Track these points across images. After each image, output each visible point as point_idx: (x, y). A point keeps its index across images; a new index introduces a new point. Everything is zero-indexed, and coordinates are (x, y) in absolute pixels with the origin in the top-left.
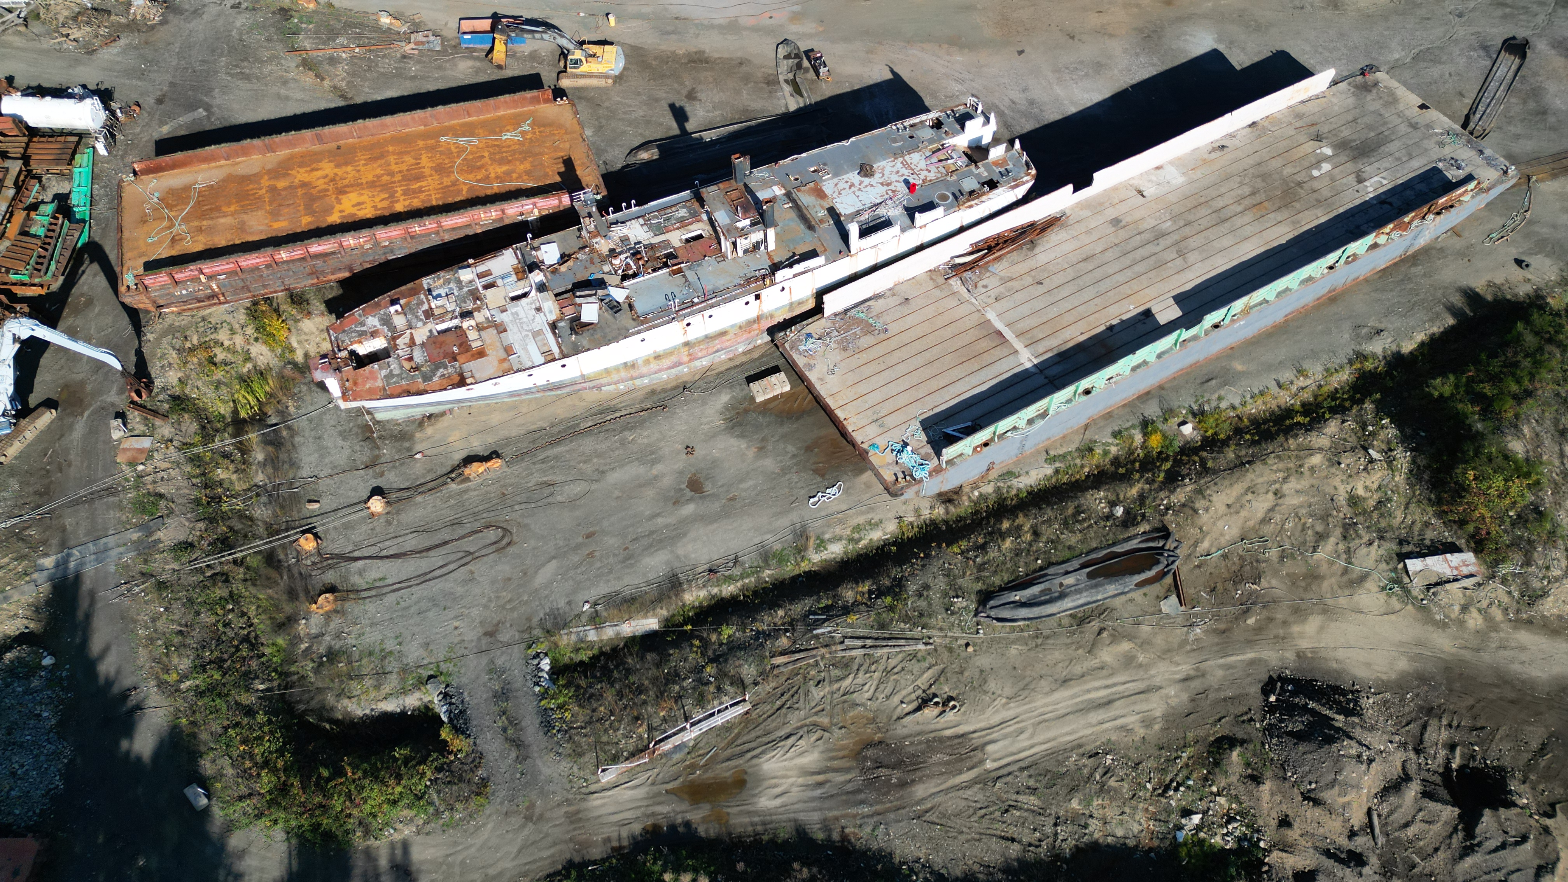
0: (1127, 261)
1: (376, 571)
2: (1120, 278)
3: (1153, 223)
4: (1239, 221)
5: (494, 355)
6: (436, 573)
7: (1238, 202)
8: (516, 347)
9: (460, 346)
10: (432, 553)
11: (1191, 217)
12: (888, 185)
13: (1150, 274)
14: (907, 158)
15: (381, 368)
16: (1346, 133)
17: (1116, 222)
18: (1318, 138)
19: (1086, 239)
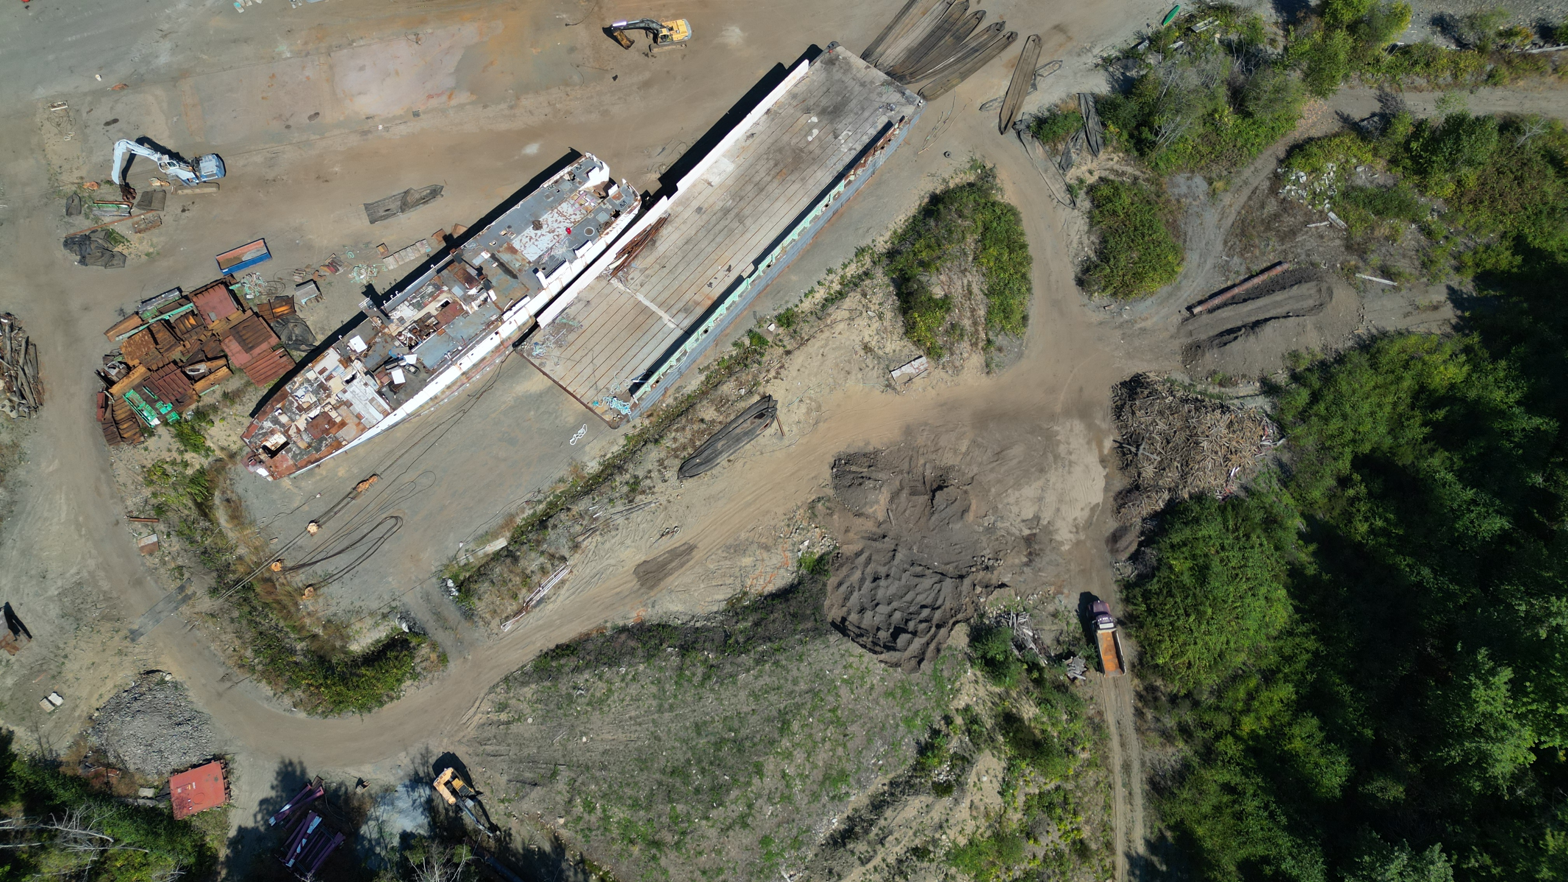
0: (711, 237)
1: (330, 566)
2: (709, 249)
3: (721, 204)
4: (770, 188)
5: (351, 422)
6: (366, 555)
7: (768, 174)
8: (363, 413)
9: (328, 423)
10: (357, 545)
11: (743, 193)
12: (554, 232)
13: (726, 242)
14: (559, 208)
15: (287, 452)
16: (824, 102)
17: (699, 210)
18: (808, 111)
19: (684, 228)
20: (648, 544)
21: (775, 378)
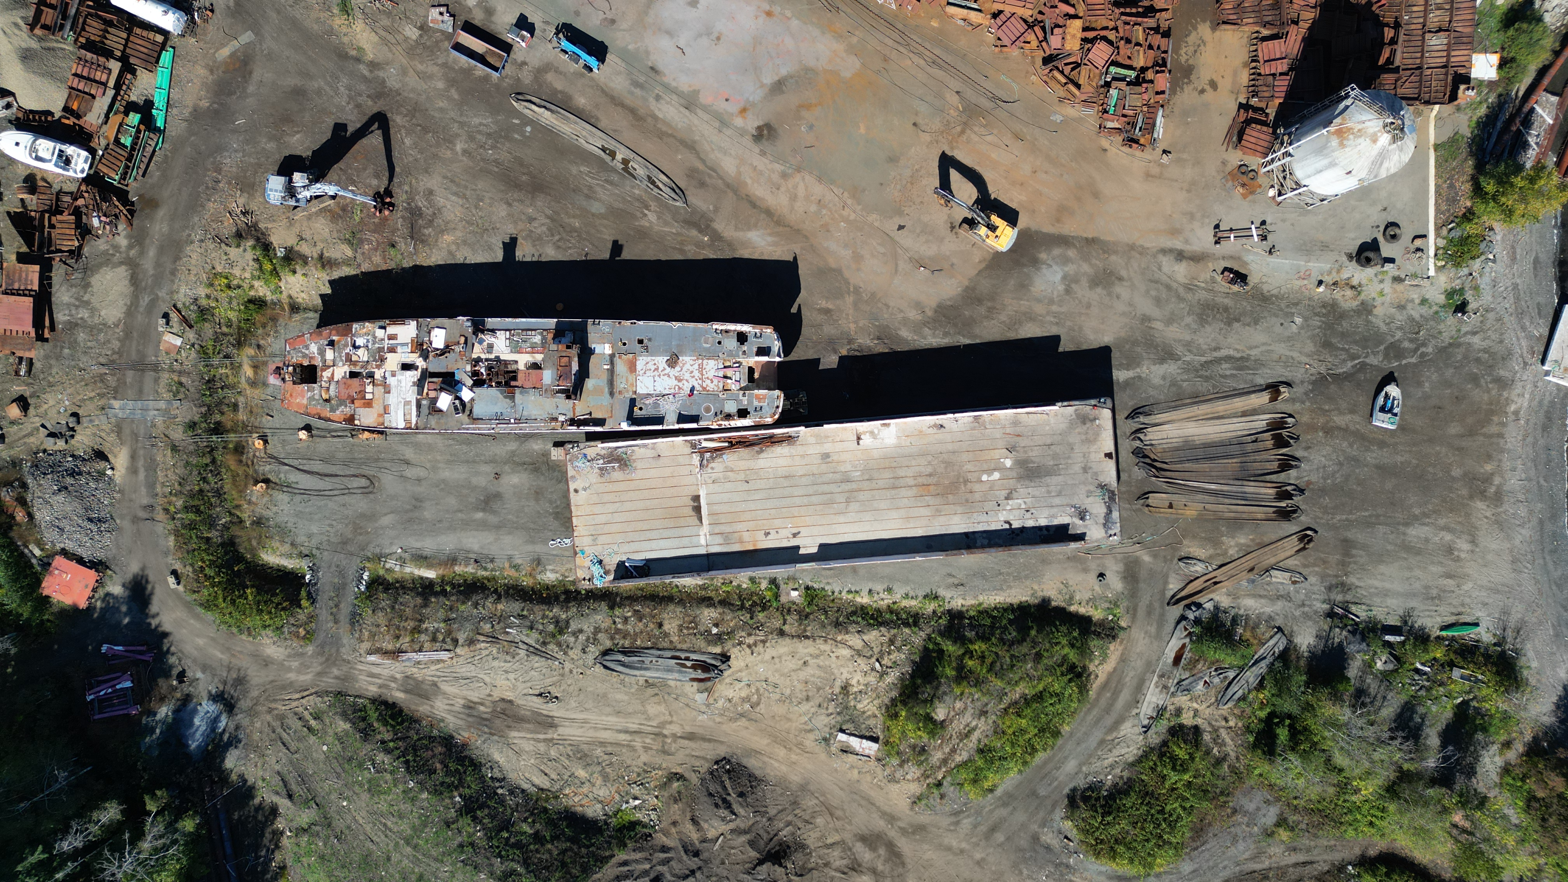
0: (811, 490)
1: (294, 477)
2: (798, 501)
3: (849, 467)
4: (904, 492)
5: (377, 408)
6: (327, 493)
7: (915, 477)
8: (392, 409)
10: (327, 479)
11: (875, 475)
12: (680, 380)
13: (818, 508)
14: (705, 362)
15: (308, 390)
16: (1034, 454)
17: (826, 456)
18: (1011, 450)
20: (525, 691)
21: (749, 646)
